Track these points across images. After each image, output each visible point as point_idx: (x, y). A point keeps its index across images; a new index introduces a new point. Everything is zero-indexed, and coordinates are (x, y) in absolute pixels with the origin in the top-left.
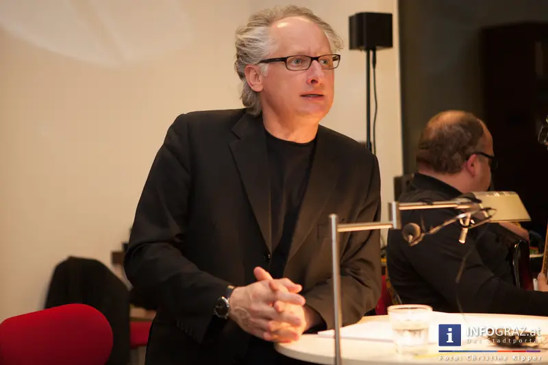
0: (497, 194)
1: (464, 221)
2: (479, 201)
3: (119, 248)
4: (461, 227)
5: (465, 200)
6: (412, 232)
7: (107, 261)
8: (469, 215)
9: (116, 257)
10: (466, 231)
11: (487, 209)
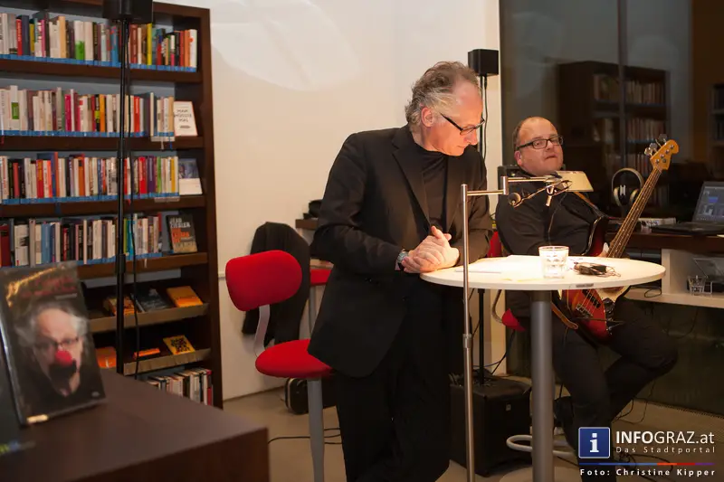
0: (571, 173)
1: (550, 190)
2: (560, 177)
3: (301, 217)
4: (547, 195)
5: (550, 176)
6: (515, 199)
7: (293, 225)
8: (553, 186)
9: (298, 223)
10: (550, 197)
11: (566, 182)
